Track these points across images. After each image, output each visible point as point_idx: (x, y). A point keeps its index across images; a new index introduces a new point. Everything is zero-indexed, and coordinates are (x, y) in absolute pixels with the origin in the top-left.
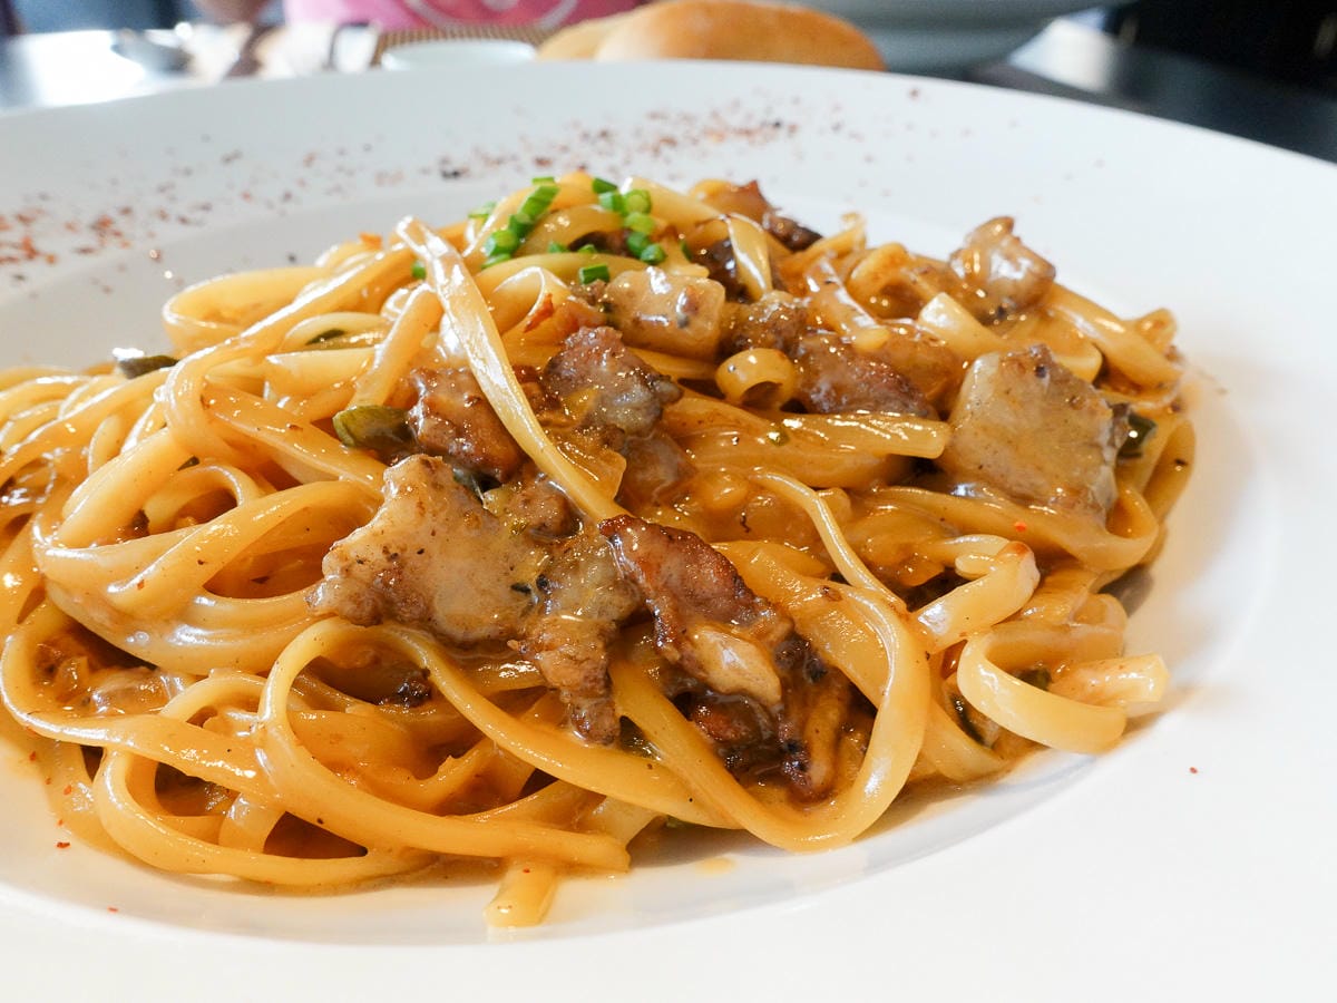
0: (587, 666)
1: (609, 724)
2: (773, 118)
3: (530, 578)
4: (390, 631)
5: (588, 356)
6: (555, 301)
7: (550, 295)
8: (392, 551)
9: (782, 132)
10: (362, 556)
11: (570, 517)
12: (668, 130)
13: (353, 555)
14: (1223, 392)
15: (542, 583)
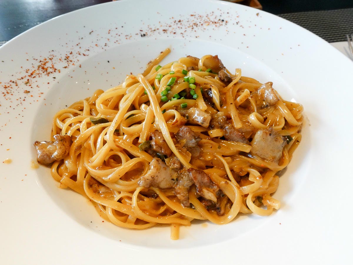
0: (185, 197)
1: (188, 205)
2: (222, 19)
3: (175, 178)
4: (152, 188)
5: (184, 133)
6: (178, 119)
7: (177, 119)
8: (152, 177)
9: (224, 23)
10: (148, 179)
11: (182, 166)
12: (196, 21)
13: (146, 179)
14: (310, 125)
15: (177, 180)
